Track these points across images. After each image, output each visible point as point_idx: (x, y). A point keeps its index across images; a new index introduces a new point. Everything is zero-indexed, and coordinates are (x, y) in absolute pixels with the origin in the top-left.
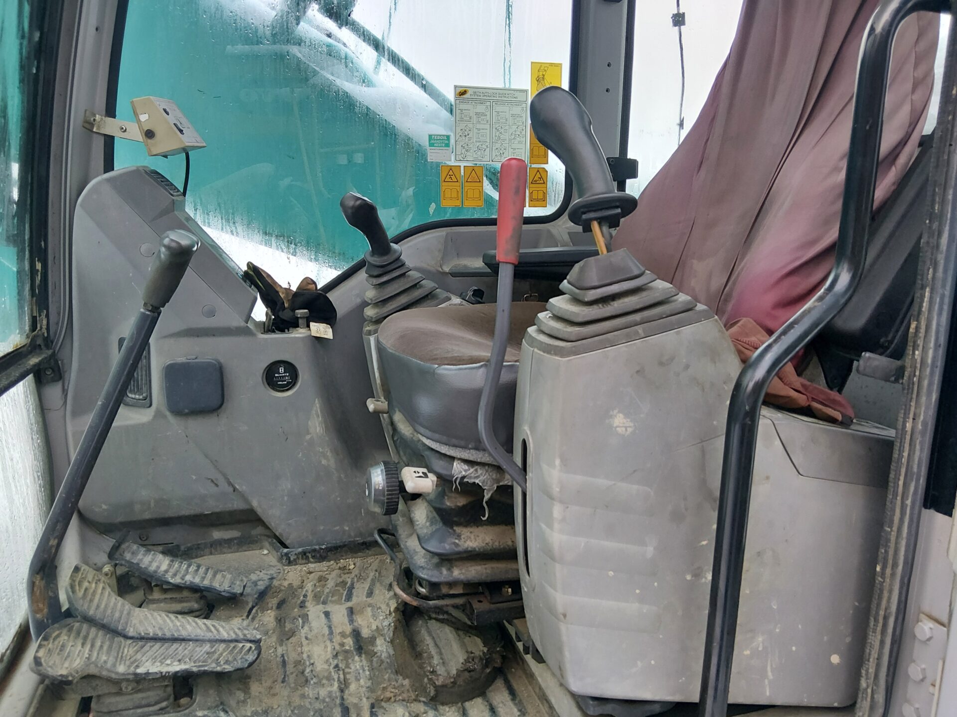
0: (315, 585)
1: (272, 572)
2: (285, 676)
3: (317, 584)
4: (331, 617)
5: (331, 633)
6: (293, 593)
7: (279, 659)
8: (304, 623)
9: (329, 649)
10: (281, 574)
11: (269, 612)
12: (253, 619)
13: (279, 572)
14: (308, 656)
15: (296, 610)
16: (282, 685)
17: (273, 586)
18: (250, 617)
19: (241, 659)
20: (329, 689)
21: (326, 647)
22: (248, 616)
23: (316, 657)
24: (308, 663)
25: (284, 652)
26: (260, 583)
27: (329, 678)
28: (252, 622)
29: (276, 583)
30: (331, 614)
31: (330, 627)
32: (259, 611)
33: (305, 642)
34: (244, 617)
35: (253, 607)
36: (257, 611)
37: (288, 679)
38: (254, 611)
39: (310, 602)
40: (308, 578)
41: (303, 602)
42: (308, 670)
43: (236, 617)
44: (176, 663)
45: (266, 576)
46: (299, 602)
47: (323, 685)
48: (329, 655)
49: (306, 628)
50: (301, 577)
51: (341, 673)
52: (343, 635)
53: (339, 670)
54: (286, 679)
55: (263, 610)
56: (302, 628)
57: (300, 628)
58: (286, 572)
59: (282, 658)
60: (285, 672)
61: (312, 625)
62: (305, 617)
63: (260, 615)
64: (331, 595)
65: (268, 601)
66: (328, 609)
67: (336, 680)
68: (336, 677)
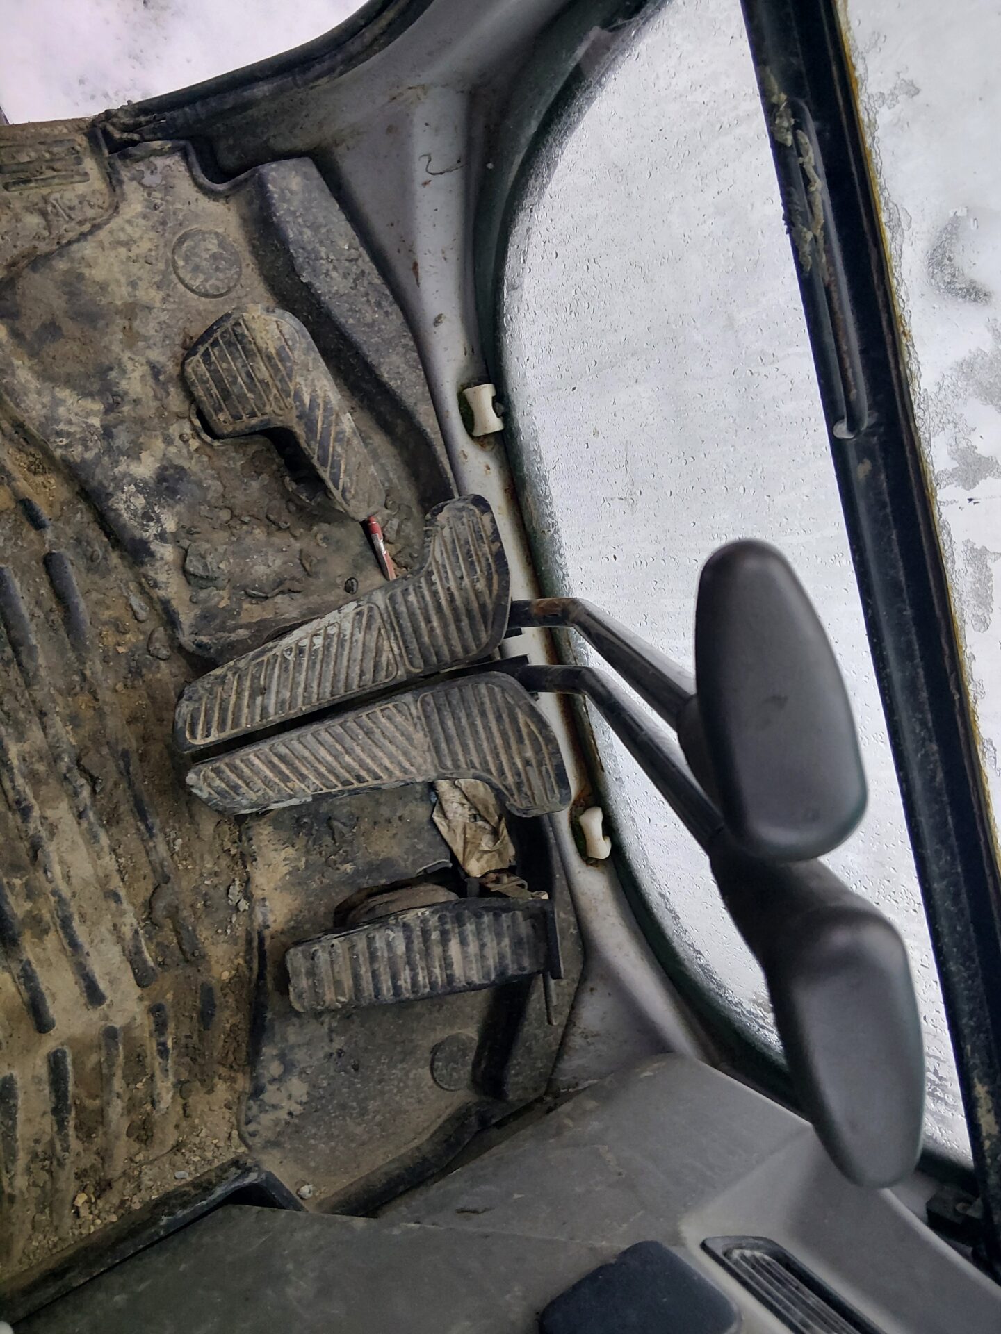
0: (153, 1103)
1: (266, 1119)
2: (128, 773)
3: (148, 1107)
4: (83, 983)
5: (66, 924)
6: (194, 1060)
7: (155, 821)
8: (139, 952)
9: (57, 870)
10: (243, 1118)
11: (226, 975)
12: (249, 941)
13: (248, 1122)
14: (95, 837)
15: (169, 996)
16: (126, 746)
17: (248, 1069)
18: (255, 944)
19: (200, 699)
20: (26, 747)
21: (67, 877)
22: (261, 940)
23: (80, 841)
24: (91, 814)
25: (151, 844)
26: (275, 1068)
27: (34, 778)
28: (248, 933)
29: (243, 1083)
30: (83, 1000)
31: (74, 945)
32: (247, 973)
33: (115, 883)
34: (267, 933)
35: (261, 976)
36: (251, 969)
37: (117, 766)
38: (255, 966)
39: (147, 1035)
40: (177, 1127)
41: (160, 1027)
42: (85, 793)
43: (282, 933)
44: (305, 642)
45: (273, 1101)
46: (171, 1026)
47: (41, 759)
48: (51, 848)
49: (127, 931)
50: (193, 1128)
51: (11, 794)
53: (18, 802)
54: (121, 763)
55: (238, 980)
56: (136, 932)
57: (141, 932)
58: (235, 1133)
59: (150, 821)
60: (131, 785)
61: (117, 949)
62: (143, 978)
63: (241, 961)
64: (105, 1071)
65: (240, 1016)
66: (95, 1015)
67: (15, 771)
68: (20, 781)
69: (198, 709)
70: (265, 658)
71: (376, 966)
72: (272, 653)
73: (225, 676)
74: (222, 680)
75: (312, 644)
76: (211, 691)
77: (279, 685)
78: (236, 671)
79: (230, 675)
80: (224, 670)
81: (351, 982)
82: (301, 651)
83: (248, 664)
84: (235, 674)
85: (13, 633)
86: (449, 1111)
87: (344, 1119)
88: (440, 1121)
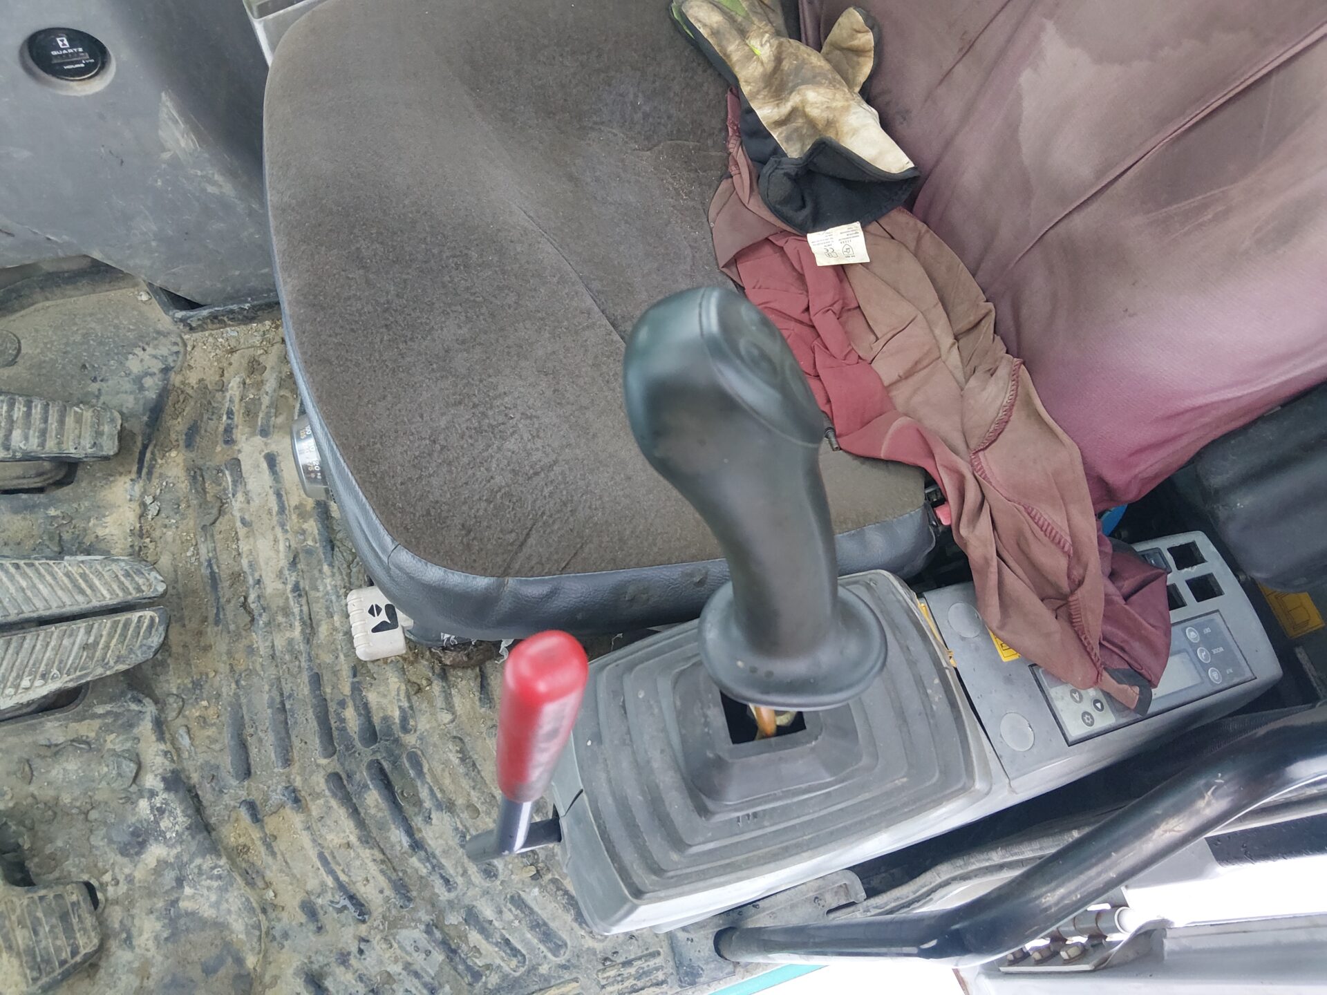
0: (244, 383)
1: (164, 351)
2: (218, 608)
3: (248, 381)
4: (277, 469)
5: (282, 510)
6: (210, 403)
7: (205, 571)
8: (235, 482)
9: (282, 547)
10: (181, 356)
11: (173, 454)
12: (150, 473)
13: (177, 353)
14: (251, 565)
15: (219, 449)
16: (216, 629)
17: (170, 387)
18: (145, 471)
19: (141, 646)
20: (288, 634)
21: (276, 541)
22: (139, 471)
23: (262, 563)
24: (251, 581)
25: (210, 555)
26: (148, 382)
27: (286, 612)
28: (149, 479)
29: (176, 379)
30: (279, 459)
31: (279, 495)
32: (156, 452)
33: (242, 531)
34: (134, 476)
35: (145, 447)
36: (153, 453)
37: (225, 615)
38: (148, 455)
39: (240, 427)
40: (230, 364)
41: (228, 430)
42: (252, 597)
43: (121, 474)
44: (38, 683)
45: (155, 361)
46: (221, 429)
47: (279, 625)
48: (284, 563)
49: (240, 497)
50: (219, 361)
51: (303, 601)
52: (301, 511)
53: (300, 596)
54: (221, 616)
55: (165, 448)
56: (234, 495)
57: (230, 495)
58: (189, 348)
59: (209, 571)
60: (218, 599)
61: (249, 487)
62: (235, 464)
63: (159, 461)
64: (273, 410)
65: (169, 424)
66: (273, 448)
67: (298, 618)
68: (296, 610)
69: (144, 638)
70: (78, 673)
71: (42, 426)
72: (71, 677)
73: (116, 663)
74: (119, 659)
75: (32, 681)
76: (131, 651)
77: (71, 650)
78: (106, 666)
79: (112, 663)
80: (116, 668)
81: (67, 419)
82: (43, 676)
83: (94, 669)
84: (107, 664)
85: (282, 718)
86: (13, 317)
87: (102, 336)
88: (23, 312)
